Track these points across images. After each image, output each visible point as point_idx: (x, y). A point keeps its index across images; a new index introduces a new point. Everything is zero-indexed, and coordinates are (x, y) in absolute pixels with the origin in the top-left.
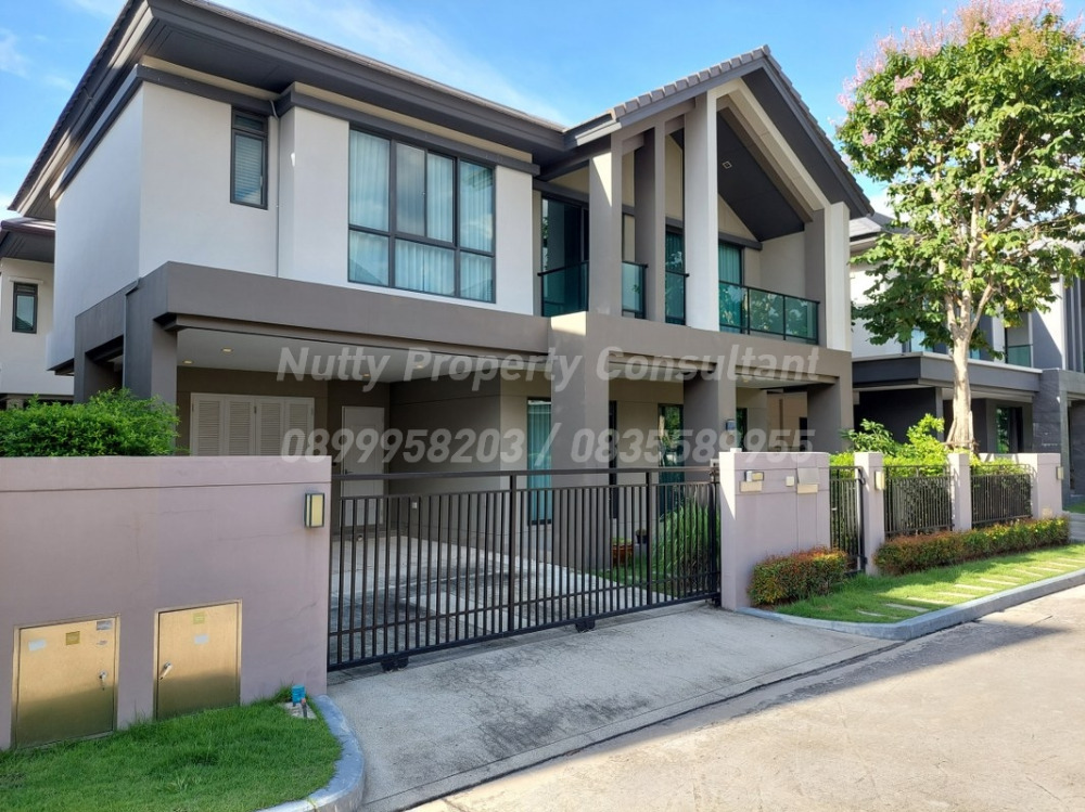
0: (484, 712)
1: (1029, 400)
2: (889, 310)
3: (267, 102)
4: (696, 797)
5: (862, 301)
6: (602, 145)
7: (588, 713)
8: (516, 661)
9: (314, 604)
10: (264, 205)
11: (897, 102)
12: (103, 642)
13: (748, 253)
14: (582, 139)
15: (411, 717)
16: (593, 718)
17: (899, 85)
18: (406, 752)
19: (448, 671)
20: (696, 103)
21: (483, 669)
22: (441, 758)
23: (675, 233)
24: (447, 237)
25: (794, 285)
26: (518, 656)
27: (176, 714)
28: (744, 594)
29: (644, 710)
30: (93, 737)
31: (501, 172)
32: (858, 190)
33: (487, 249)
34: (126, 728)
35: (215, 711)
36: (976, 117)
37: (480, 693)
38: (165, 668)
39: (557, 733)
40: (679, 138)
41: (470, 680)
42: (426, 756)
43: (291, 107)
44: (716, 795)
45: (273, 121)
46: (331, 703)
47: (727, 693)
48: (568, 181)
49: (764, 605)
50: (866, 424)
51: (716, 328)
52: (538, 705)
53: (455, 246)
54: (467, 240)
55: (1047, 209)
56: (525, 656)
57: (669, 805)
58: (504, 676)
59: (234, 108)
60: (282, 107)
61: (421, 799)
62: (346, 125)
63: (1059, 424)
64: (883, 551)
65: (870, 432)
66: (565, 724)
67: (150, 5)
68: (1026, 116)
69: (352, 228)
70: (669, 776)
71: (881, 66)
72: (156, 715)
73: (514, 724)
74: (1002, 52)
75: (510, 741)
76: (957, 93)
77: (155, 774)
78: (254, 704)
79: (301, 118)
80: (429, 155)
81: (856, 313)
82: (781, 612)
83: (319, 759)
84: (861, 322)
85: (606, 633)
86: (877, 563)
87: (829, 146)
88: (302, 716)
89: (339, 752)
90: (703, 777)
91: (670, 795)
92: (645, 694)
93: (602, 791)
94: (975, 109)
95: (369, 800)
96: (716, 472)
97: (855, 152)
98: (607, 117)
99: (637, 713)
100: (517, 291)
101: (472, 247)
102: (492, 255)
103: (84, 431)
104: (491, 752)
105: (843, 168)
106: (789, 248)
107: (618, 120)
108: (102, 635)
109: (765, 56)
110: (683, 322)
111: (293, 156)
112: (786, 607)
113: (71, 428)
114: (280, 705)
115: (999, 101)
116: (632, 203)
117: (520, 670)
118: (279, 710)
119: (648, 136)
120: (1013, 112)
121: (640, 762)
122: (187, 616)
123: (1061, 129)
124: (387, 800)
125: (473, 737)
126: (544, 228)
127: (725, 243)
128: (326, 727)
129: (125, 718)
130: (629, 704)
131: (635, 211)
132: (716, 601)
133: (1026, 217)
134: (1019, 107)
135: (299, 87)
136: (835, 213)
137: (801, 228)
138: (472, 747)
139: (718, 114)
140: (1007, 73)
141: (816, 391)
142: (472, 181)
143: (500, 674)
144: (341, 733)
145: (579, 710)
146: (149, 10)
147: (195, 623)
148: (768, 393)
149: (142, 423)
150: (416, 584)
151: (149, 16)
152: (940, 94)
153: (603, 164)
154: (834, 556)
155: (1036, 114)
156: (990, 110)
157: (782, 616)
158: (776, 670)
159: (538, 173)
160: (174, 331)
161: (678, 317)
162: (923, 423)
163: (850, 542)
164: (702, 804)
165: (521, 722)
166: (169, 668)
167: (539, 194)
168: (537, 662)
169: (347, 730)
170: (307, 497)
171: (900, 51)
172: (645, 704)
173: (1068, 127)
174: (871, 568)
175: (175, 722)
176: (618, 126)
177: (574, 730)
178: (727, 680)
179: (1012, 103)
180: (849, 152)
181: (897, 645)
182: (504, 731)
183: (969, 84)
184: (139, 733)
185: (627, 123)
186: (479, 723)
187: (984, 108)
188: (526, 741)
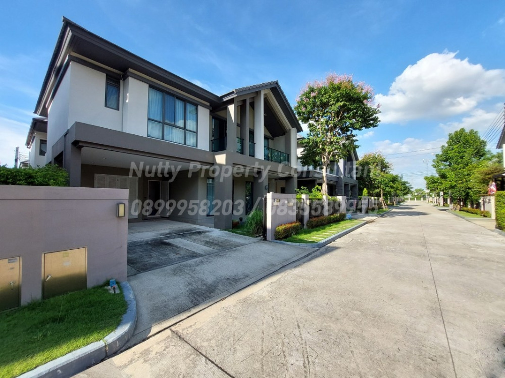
0: (190, 284)
1: (335, 184)
2: (307, 157)
3: (119, 75)
4: (273, 318)
5: (300, 156)
6: (231, 102)
7: (229, 281)
8: (202, 262)
9: (121, 247)
10: (118, 109)
11: (311, 100)
12: (12, 268)
13: (270, 140)
14: (225, 99)
15: (161, 288)
16: (230, 283)
17: (313, 94)
18: (156, 305)
19: (177, 268)
20: (258, 93)
21: (190, 266)
22: (171, 307)
23: (252, 133)
24: (182, 126)
25: (282, 149)
26: (203, 260)
27: (54, 296)
28: (273, 236)
29: (247, 278)
30: (6, 311)
31: (200, 108)
32: (299, 125)
33: (195, 130)
34: (26, 304)
35: (74, 292)
36: (331, 105)
37: (189, 276)
38: (48, 277)
39: (217, 291)
40: (252, 105)
41: (186, 271)
42: (165, 307)
43: (128, 77)
44: (279, 316)
45: (121, 82)
46: (128, 285)
47: (273, 270)
48: (221, 114)
49: (279, 239)
50: (302, 187)
51: (263, 159)
52: (210, 279)
53: (184, 128)
54: (188, 128)
55: (344, 133)
56: (205, 260)
57: (263, 323)
58: (198, 268)
59: (107, 75)
60: (125, 78)
61: (160, 330)
62: (148, 85)
63: (342, 190)
64: (308, 222)
65: (303, 190)
66: (220, 287)
67: (70, 29)
68: (344, 105)
69: (149, 119)
70: (260, 308)
71: (307, 90)
72: (44, 297)
73: (201, 289)
74: (339, 88)
75: (199, 296)
76: (327, 98)
77: (30, 331)
78: (94, 288)
79: (131, 80)
80: (176, 99)
81: (298, 158)
82: (286, 241)
83: (115, 315)
84: (299, 160)
85: (232, 250)
86: (307, 225)
87: (293, 112)
88: (113, 292)
89: (126, 309)
90: (273, 308)
91: (262, 318)
92: (247, 272)
93: (236, 318)
94: (332, 103)
95: (136, 333)
96: (266, 199)
97: (299, 113)
98: (233, 92)
99: (245, 280)
100: (204, 143)
101: (190, 129)
102: (196, 133)
103: (16, 176)
104: (192, 302)
105: (296, 118)
106: (281, 140)
107: (236, 94)
108: (12, 265)
109: (277, 83)
110: (254, 156)
111: (128, 94)
112: (286, 239)
113: (8, 175)
114: (106, 287)
115: (337, 101)
116: (239, 122)
117: (204, 266)
118: (104, 290)
119: (244, 101)
120: (341, 104)
121: (249, 302)
122: (59, 254)
123: (353, 109)
124: (144, 332)
125: (185, 296)
126: (213, 132)
127: (266, 138)
128: (123, 297)
129: (25, 299)
130: (242, 277)
131: (241, 125)
132: (265, 239)
133: (339, 135)
134: (343, 103)
135: (131, 70)
136: (294, 130)
137: (284, 134)
138: (184, 300)
139: (264, 99)
140: (340, 93)
141: (288, 179)
142: (190, 112)
143: (197, 268)
144: (129, 299)
145: (225, 281)
146: (70, 32)
147: (64, 257)
148: (275, 180)
149: (48, 174)
150: (169, 236)
151: (70, 34)
152: (322, 98)
153: (231, 108)
154: (298, 224)
155: (347, 105)
156: (335, 103)
157: (285, 242)
158: (286, 260)
159: (211, 109)
160: (80, 148)
161: (252, 155)
162: (316, 187)
163: (300, 218)
164: (275, 322)
165: (204, 288)
166: (50, 277)
167: (211, 117)
168: (210, 262)
169: (132, 297)
170: (118, 205)
171: (312, 86)
172: (247, 276)
173: (355, 109)
174: (305, 227)
175: (52, 300)
176: (236, 95)
177: (223, 289)
178: (273, 265)
179: (341, 102)
180: (298, 114)
181: (318, 250)
182: (197, 292)
183: (330, 96)
184: (33, 306)
185: (239, 95)
186: (188, 289)
187: (334, 102)
188: (205, 296)
